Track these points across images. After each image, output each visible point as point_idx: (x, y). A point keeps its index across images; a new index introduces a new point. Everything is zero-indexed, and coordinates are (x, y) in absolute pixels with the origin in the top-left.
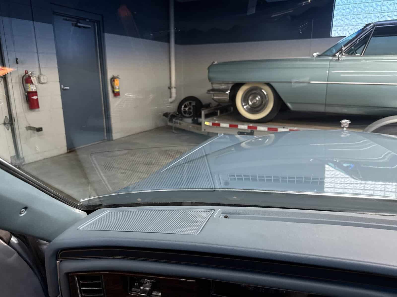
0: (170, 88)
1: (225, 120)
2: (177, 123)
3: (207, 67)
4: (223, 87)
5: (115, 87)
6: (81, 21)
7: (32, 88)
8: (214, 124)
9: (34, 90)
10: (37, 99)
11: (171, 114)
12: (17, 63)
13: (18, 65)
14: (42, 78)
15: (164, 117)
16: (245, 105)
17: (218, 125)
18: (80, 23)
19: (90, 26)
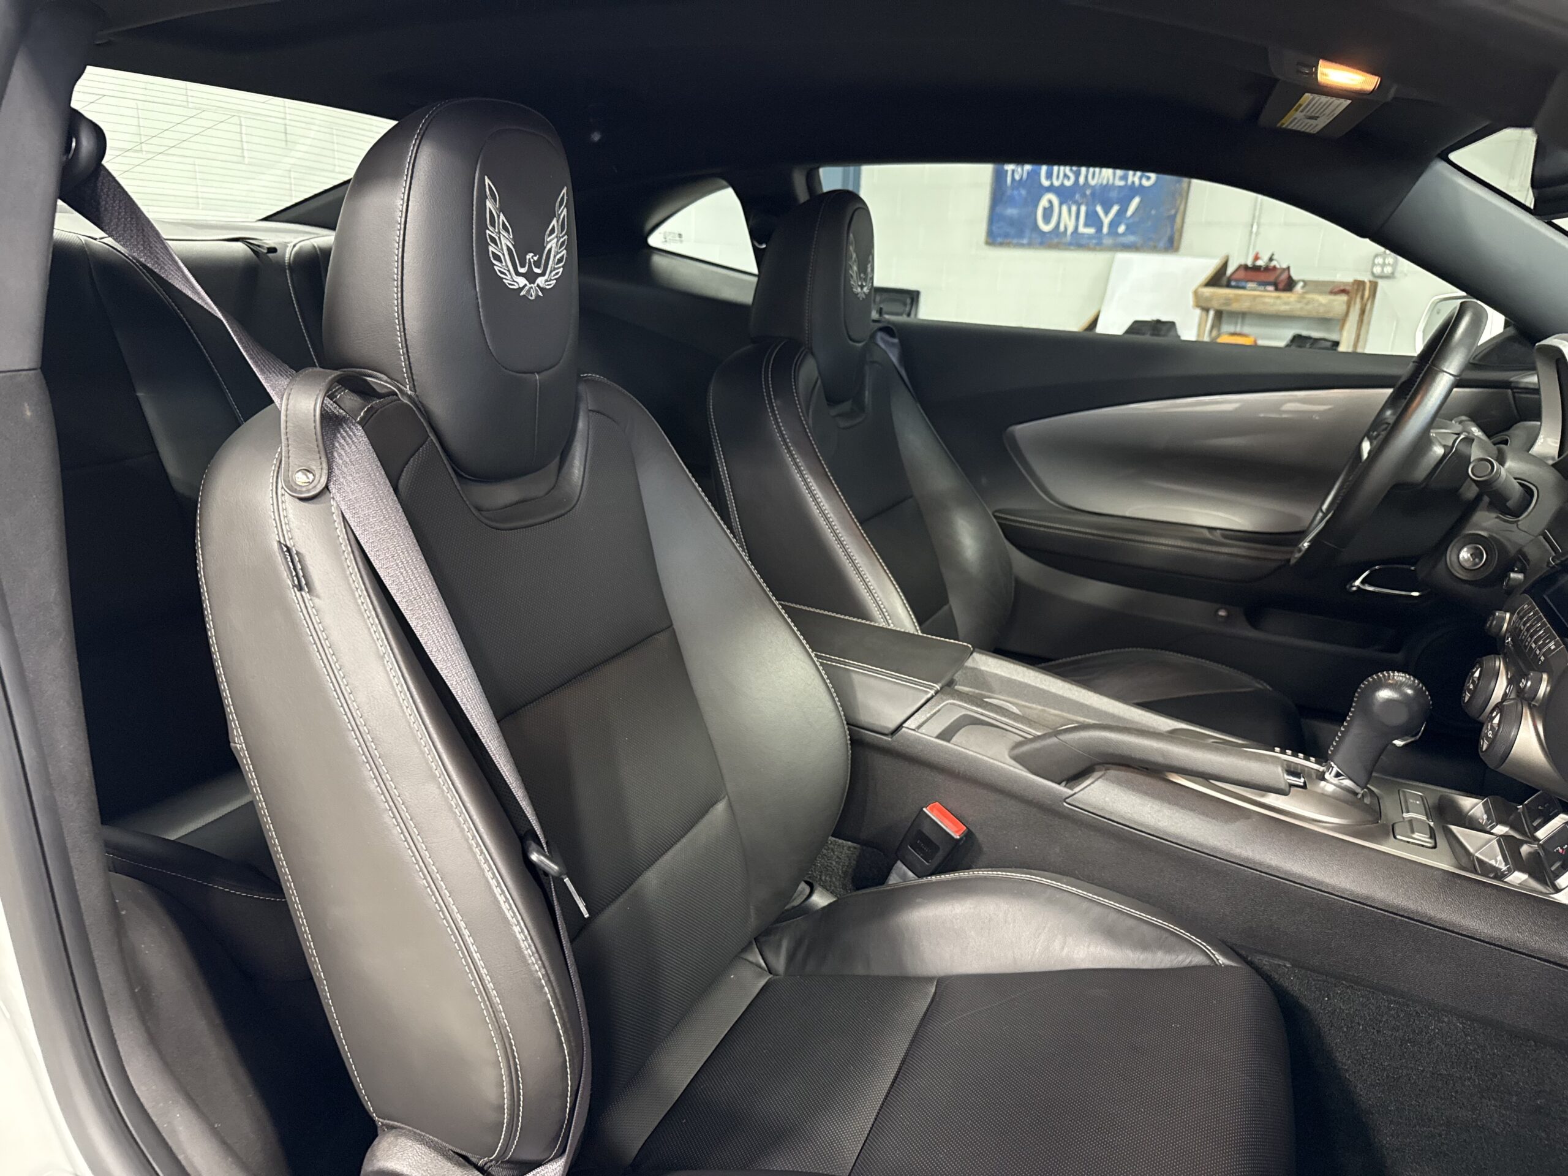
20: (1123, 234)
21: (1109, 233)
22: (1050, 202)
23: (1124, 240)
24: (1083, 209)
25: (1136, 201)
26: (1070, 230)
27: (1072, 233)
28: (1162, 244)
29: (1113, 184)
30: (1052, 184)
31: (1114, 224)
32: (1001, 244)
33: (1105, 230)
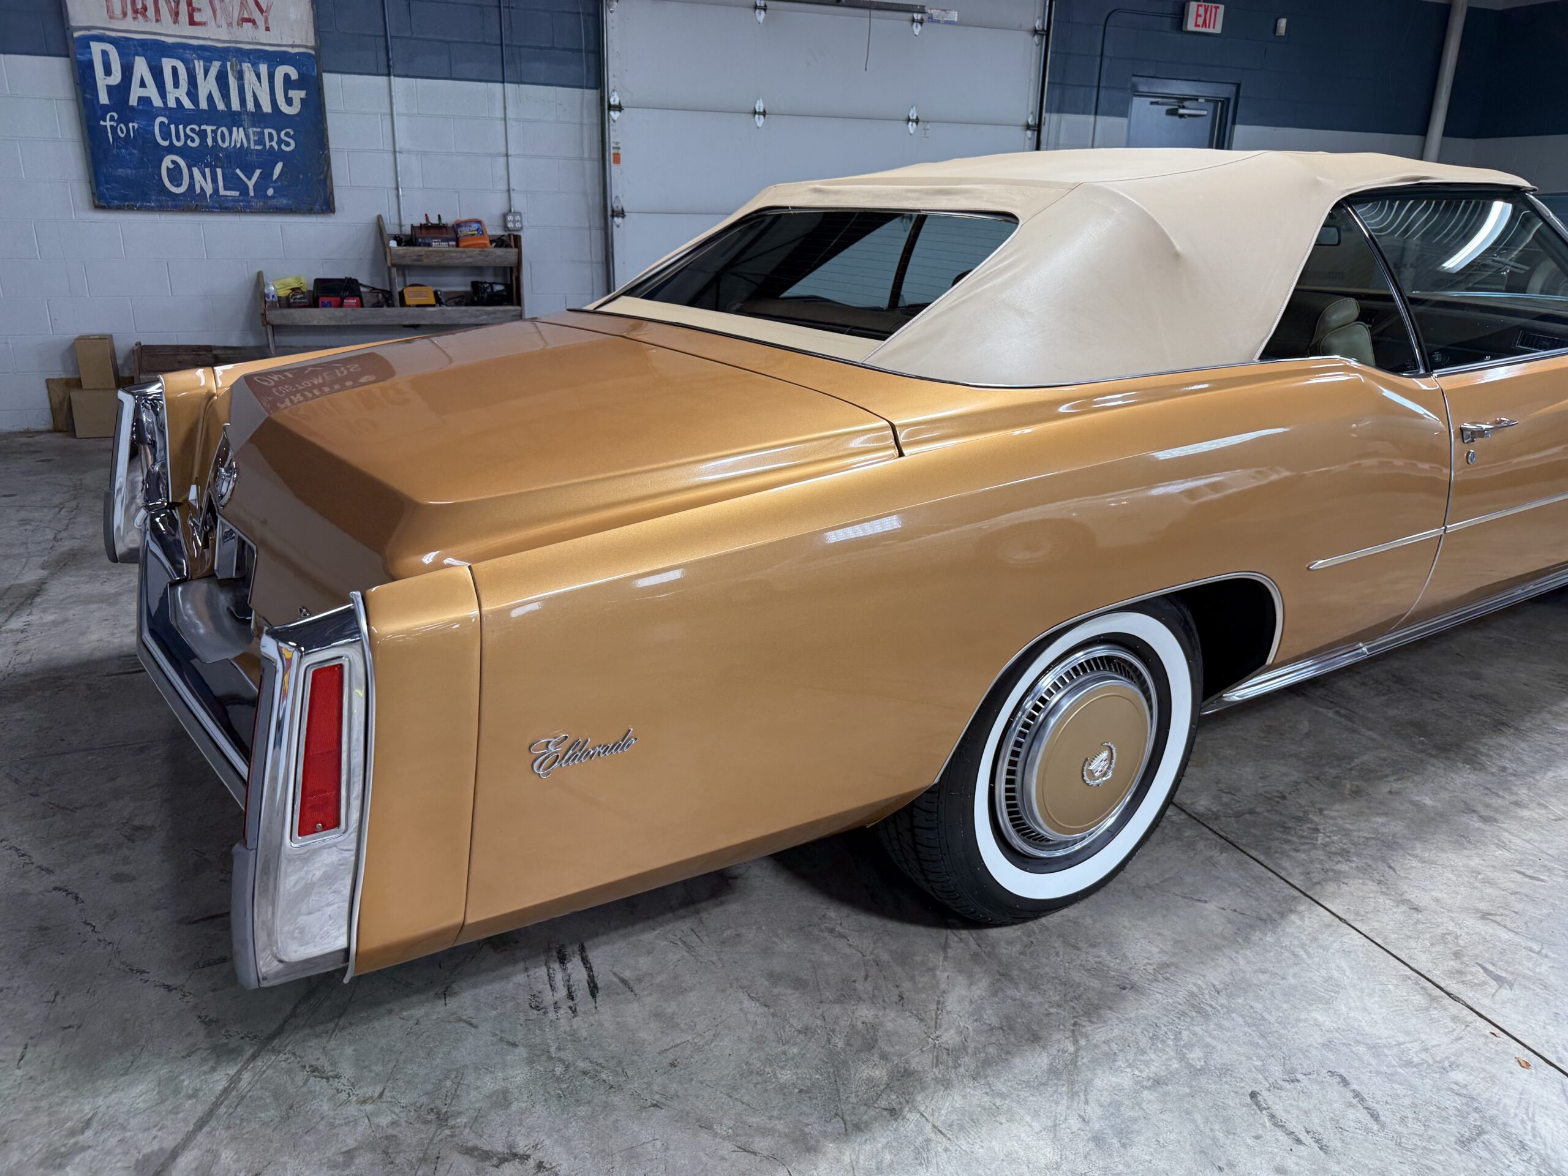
6: (1186, 104)
18: (1183, 107)
19: (1205, 113)
20: (273, 197)
21: (255, 196)
22: (173, 162)
23: (274, 202)
24: (219, 171)
25: (279, 166)
26: (209, 190)
27: (210, 195)
28: (317, 207)
29: (249, 147)
30: (171, 142)
31: (260, 187)
32: (119, 208)
33: (252, 193)
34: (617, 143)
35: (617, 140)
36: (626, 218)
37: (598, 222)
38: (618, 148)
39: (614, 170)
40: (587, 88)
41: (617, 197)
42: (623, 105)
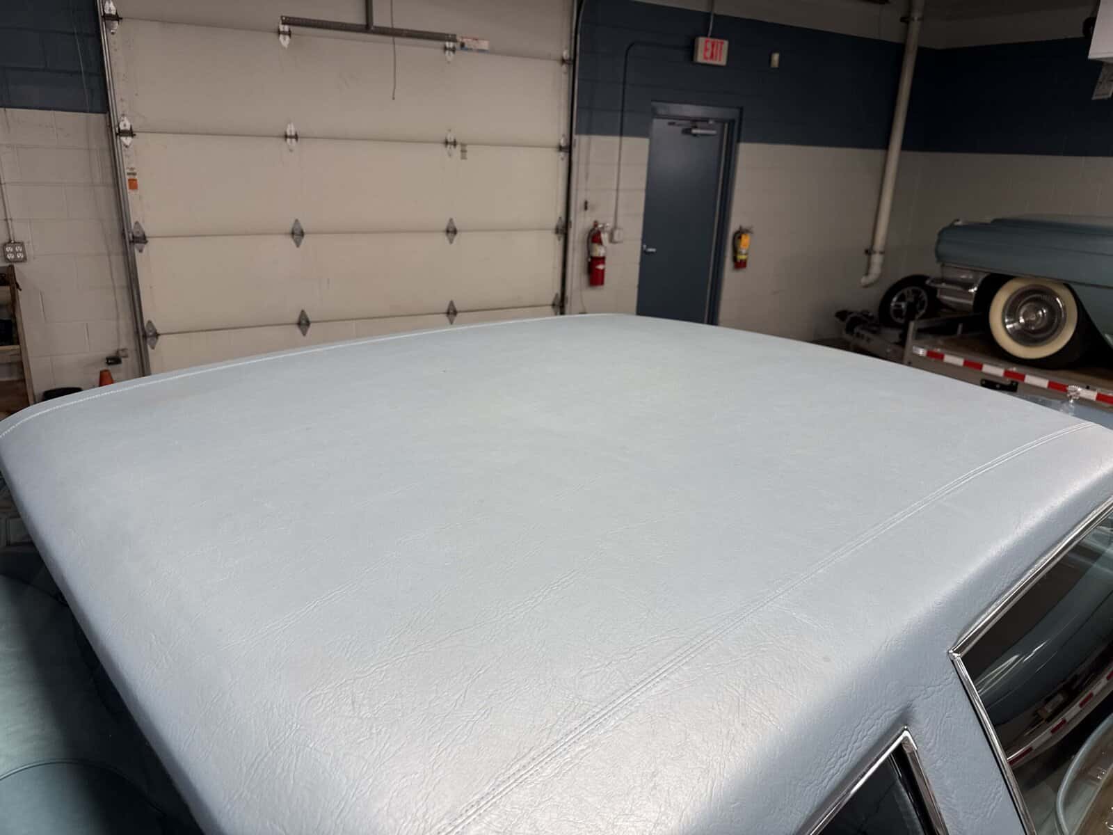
0: (869, 252)
1: (956, 348)
2: (862, 337)
3: (938, 231)
4: (963, 277)
5: (739, 250)
6: (699, 124)
7: (599, 251)
8: (930, 354)
9: (601, 255)
10: (603, 271)
11: (851, 316)
12: (586, 208)
13: (588, 211)
14: (616, 233)
15: (838, 320)
16: (1009, 323)
17: (941, 357)
18: (696, 127)
19: (714, 132)
34: (132, 169)
35: (133, 165)
36: (148, 243)
37: (116, 246)
38: (134, 174)
39: (131, 195)
40: (91, 112)
41: (137, 223)
42: (134, 129)
